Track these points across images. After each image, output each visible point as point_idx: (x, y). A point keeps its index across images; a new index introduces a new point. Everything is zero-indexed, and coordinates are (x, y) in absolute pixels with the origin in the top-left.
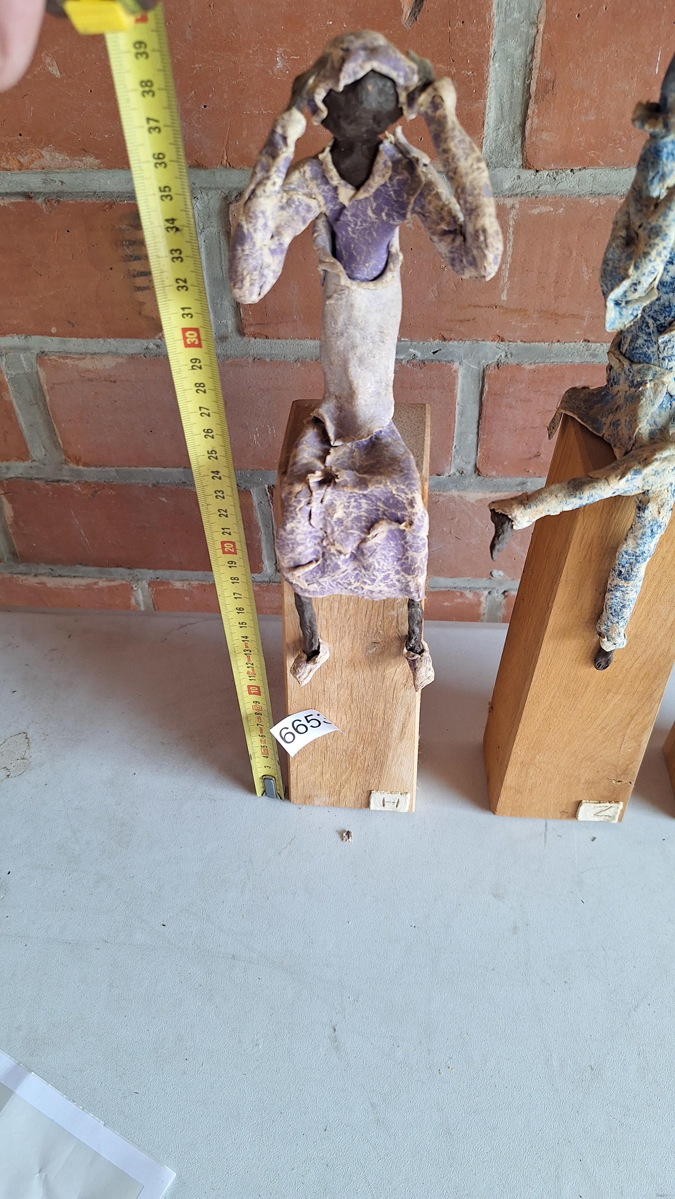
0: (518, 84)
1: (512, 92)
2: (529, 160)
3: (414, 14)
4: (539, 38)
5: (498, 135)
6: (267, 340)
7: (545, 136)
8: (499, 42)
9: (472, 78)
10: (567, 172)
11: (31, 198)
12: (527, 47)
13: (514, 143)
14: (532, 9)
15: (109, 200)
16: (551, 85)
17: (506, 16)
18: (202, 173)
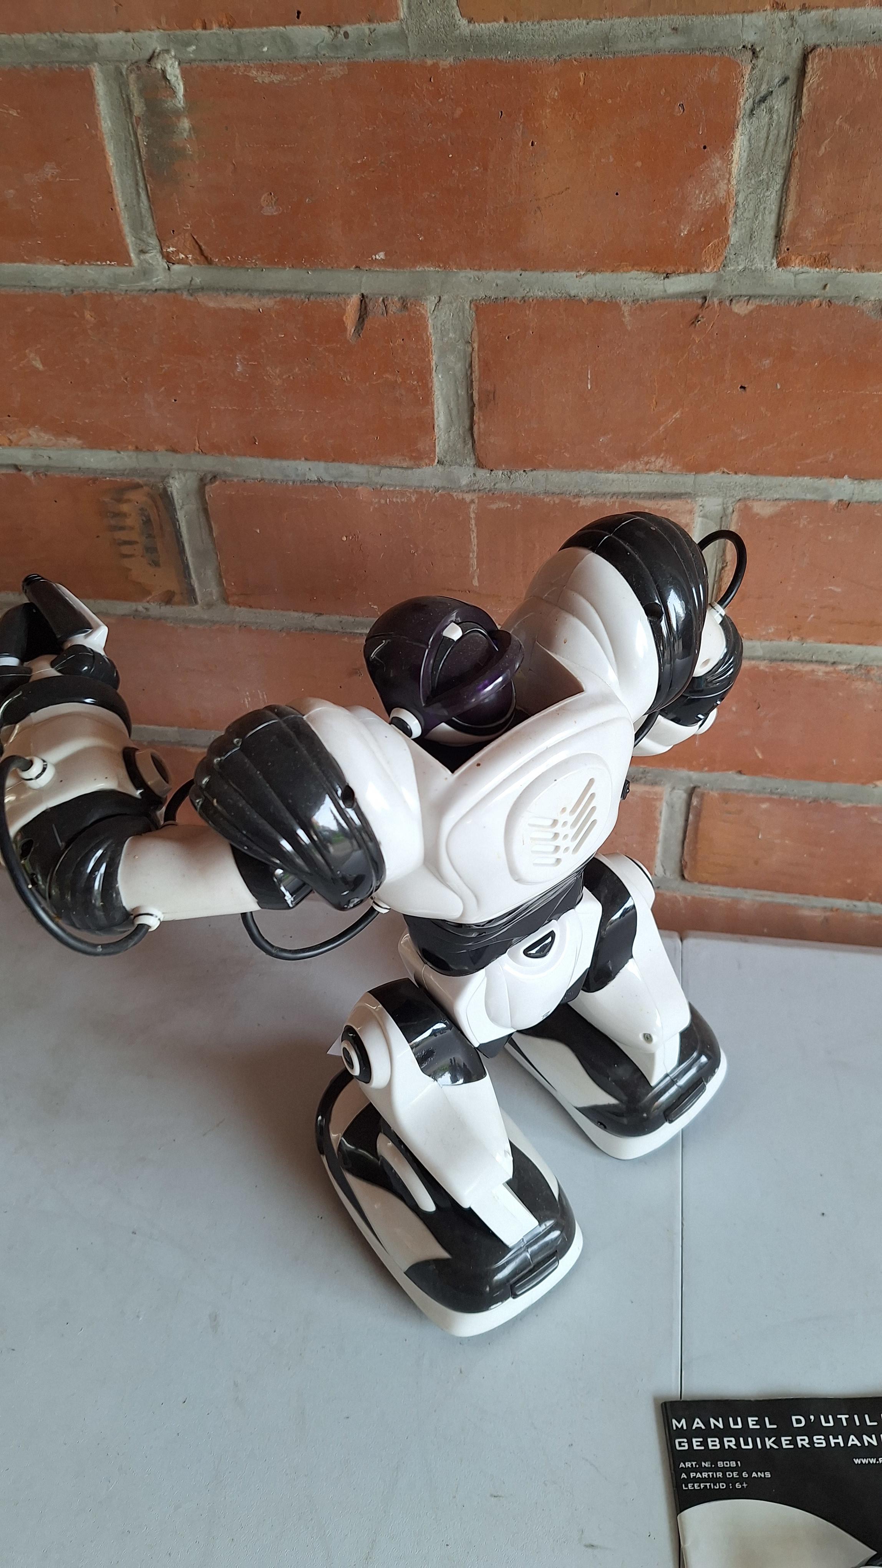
0: (462, 392)
1: (458, 400)
2: (481, 460)
3: (358, 332)
4: (475, 355)
5: (449, 437)
6: (251, 610)
7: (492, 439)
8: (439, 357)
9: (418, 388)
10: (519, 472)
11: (21, 470)
12: (466, 361)
13: (466, 445)
14: (466, 332)
15: (91, 476)
16: (491, 396)
17: (443, 336)
18: (178, 456)
